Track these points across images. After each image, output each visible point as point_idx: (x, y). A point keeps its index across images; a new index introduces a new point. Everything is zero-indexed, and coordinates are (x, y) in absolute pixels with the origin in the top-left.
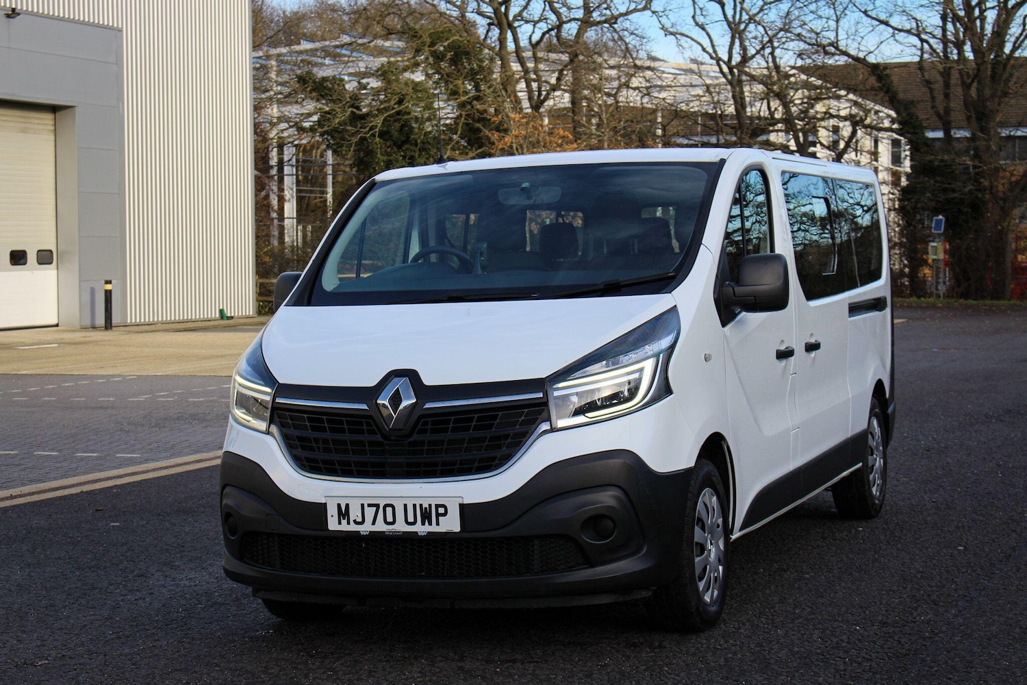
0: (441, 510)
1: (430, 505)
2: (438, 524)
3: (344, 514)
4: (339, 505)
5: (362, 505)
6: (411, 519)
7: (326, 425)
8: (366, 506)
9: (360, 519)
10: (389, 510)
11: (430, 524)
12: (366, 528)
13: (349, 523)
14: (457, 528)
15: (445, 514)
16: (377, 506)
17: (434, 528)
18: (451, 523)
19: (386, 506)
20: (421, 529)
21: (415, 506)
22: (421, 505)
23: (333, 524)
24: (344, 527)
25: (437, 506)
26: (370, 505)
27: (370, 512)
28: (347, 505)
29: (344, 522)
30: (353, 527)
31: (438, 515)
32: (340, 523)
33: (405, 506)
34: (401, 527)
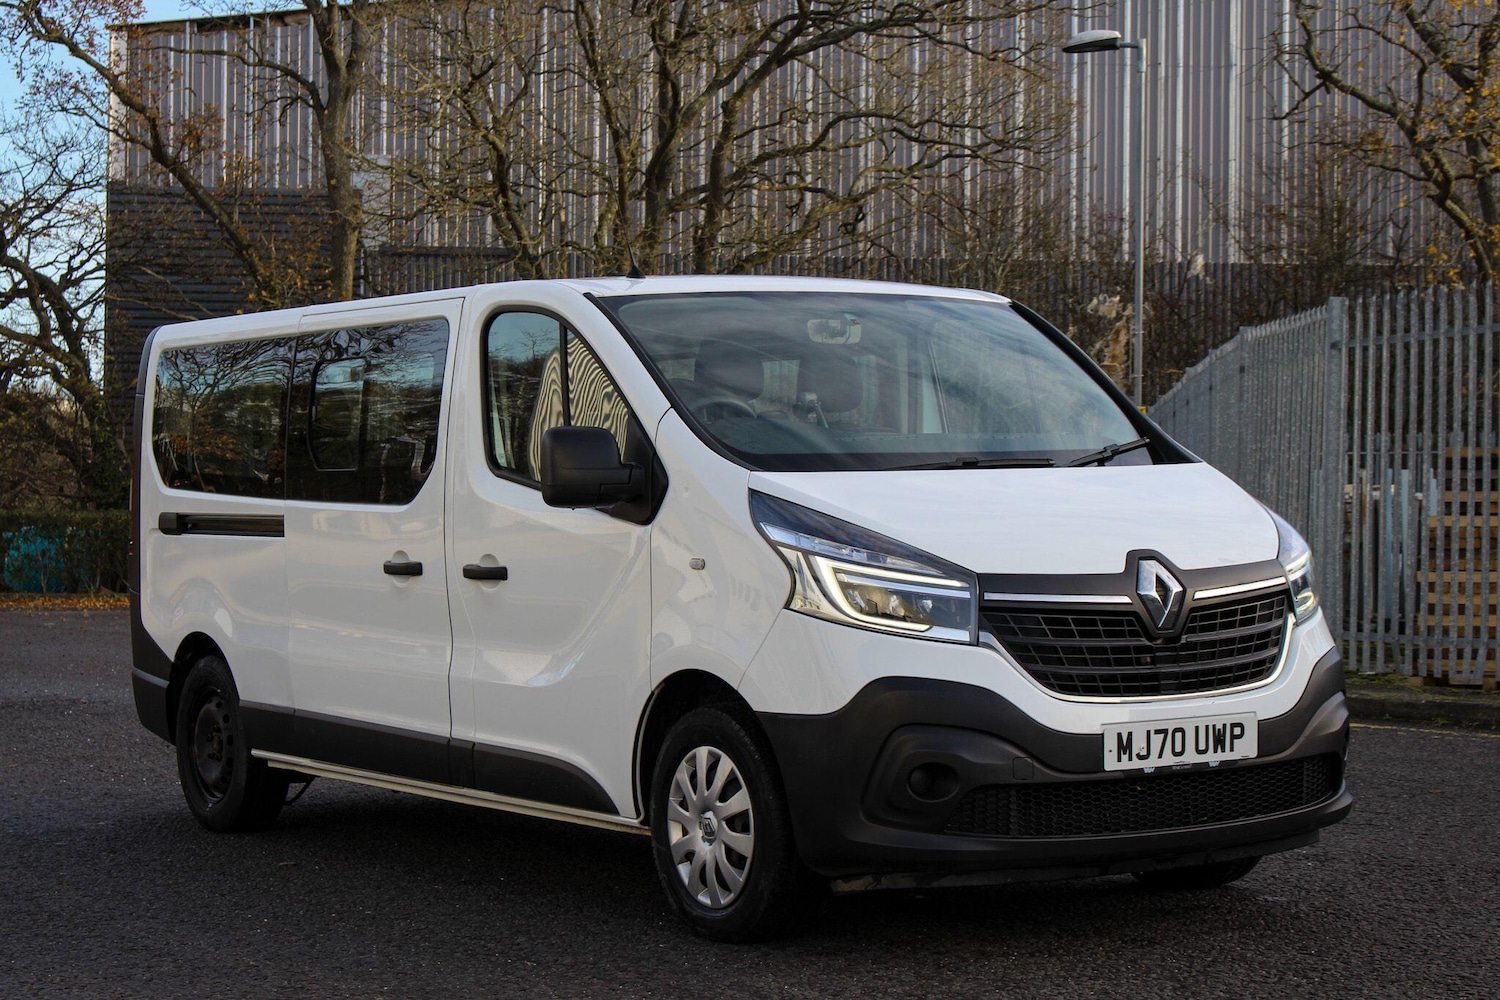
0: (1237, 731)
1: (1224, 725)
2: (1232, 750)
3: (1125, 746)
4: (1119, 735)
5: (1149, 732)
6: (1202, 747)
7: (1073, 627)
8: (1152, 733)
9: (1144, 753)
10: (1178, 735)
11: (1223, 750)
12: (1149, 765)
13: (1130, 759)
14: (1253, 753)
15: (1240, 736)
16: (1165, 732)
17: (1227, 756)
18: (1247, 748)
19: (1176, 730)
20: (1213, 758)
21: (1207, 727)
22: (1214, 726)
23: (1111, 763)
24: (1126, 764)
25: (1233, 726)
26: (1157, 732)
27: (1157, 740)
28: (1130, 734)
29: (1125, 757)
30: (1136, 764)
31: (1234, 737)
32: (1119, 760)
33: (1197, 728)
34: (1191, 757)
